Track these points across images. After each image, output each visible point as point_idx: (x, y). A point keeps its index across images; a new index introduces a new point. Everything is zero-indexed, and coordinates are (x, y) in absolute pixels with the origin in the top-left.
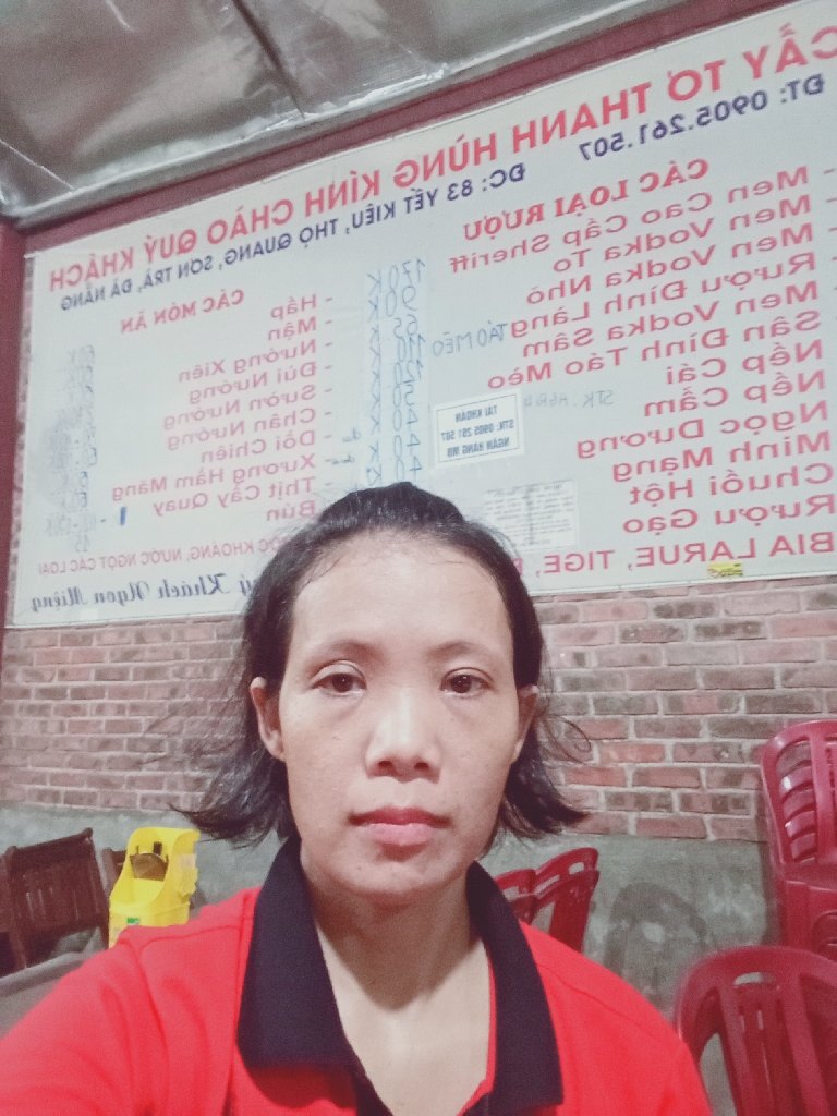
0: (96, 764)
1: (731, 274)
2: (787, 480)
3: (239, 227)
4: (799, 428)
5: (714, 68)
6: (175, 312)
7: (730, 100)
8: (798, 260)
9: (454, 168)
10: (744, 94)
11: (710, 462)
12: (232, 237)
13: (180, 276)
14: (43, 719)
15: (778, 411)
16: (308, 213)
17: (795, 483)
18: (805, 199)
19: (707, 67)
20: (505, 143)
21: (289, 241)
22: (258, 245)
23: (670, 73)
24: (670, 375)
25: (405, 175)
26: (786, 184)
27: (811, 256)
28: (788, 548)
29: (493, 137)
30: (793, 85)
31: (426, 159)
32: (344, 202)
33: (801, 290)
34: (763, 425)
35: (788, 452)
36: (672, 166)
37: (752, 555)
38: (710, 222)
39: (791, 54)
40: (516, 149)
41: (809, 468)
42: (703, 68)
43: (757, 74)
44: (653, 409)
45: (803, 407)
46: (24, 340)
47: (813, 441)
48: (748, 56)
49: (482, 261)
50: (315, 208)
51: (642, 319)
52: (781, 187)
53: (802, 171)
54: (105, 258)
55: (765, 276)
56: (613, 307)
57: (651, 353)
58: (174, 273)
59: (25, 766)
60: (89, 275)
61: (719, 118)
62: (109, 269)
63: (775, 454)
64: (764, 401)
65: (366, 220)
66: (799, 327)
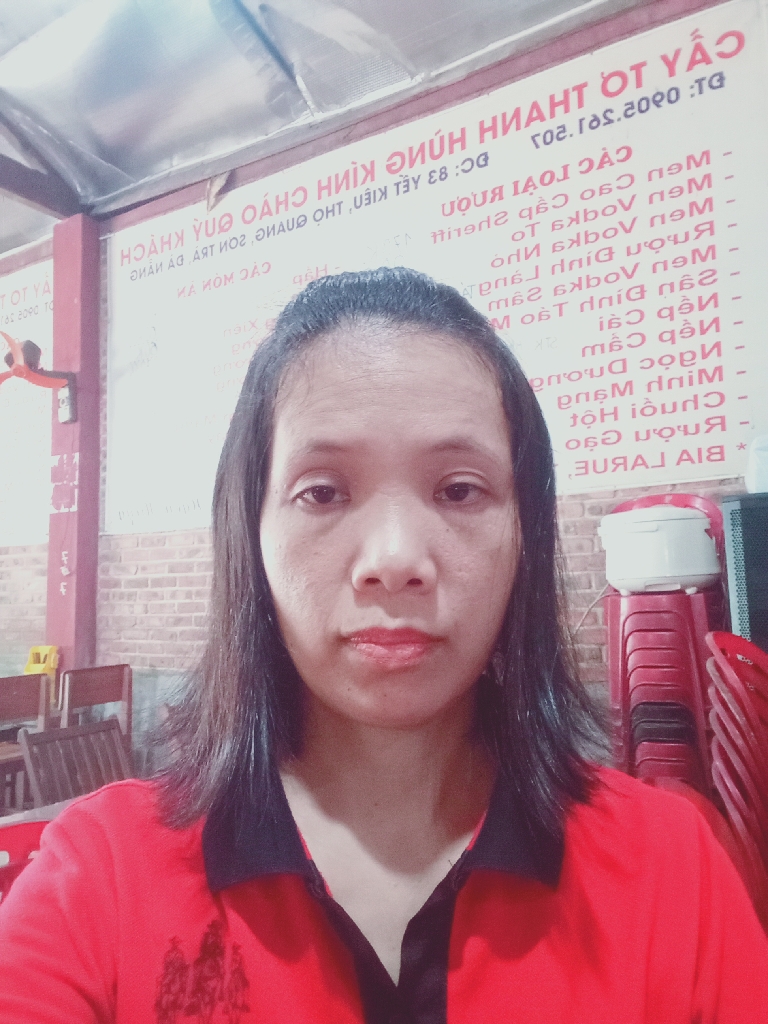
0: (173, 636)
1: (649, 242)
2: (690, 405)
3: (266, 210)
4: (700, 363)
5: (638, 68)
6: (218, 281)
7: (650, 97)
8: (701, 228)
9: (434, 157)
10: (660, 90)
11: (631, 393)
12: (261, 219)
13: (221, 250)
14: (131, 602)
15: (684, 351)
16: (320, 198)
17: (696, 408)
18: (708, 177)
19: (632, 68)
20: (473, 135)
21: (306, 220)
22: (282, 225)
23: (602, 74)
24: (601, 323)
25: (394, 164)
26: (693, 164)
27: (711, 224)
28: (690, 459)
29: (463, 131)
30: (699, 82)
31: (411, 149)
32: (348, 188)
33: (704, 253)
34: (673, 362)
35: (691, 384)
36: (603, 152)
37: (663, 465)
38: (633, 197)
39: (700, 56)
40: (482, 141)
41: (706, 396)
42: (628, 68)
43: (672, 73)
44: (588, 351)
45: (703, 347)
46: (102, 306)
47: (710, 375)
48: (664, 58)
49: (456, 233)
50: (325, 193)
51: (580, 279)
52: (689, 168)
53: (706, 154)
54: (162, 238)
55: (676, 242)
56: (558, 269)
57: (587, 306)
58: (216, 249)
59: (120, 638)
60: (151, 252)
61: (641, 111)
62: (166, 247)
63: (681, 385)
64: (673, 343)
65: (364, 202)
66: (701, 282)
